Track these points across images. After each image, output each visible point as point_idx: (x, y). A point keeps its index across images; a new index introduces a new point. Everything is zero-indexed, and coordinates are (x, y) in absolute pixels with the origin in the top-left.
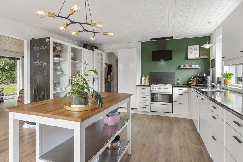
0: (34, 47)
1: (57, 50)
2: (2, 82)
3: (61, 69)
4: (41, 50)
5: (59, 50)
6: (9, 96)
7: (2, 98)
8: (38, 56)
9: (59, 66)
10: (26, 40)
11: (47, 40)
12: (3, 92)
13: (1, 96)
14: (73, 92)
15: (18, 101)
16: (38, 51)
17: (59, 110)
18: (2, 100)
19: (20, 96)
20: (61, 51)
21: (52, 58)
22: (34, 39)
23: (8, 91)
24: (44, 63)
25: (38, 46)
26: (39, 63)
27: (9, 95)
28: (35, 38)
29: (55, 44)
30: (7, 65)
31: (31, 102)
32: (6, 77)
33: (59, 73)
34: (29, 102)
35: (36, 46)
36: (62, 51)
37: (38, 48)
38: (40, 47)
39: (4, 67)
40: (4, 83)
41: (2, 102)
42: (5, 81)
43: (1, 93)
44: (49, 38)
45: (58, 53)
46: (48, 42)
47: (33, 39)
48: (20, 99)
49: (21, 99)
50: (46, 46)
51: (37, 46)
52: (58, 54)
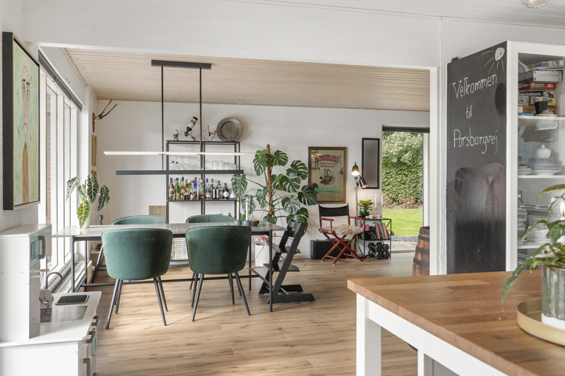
0: (457, 86)
1: (538, 86)
2: (394, 200)
3: (554, 156)
4: (479, 92)
5: (546, 83)
6: (404, 242)
7: (387, 247)
8: (469, 114)
9: (547, 147)
10: (436, 68)
11: (498, 55)
12: (388, 228)
13: (385, 239)
14: (550, 259)
15: (416, 261)
16: (468, 98)
17: (493, 324)
18: (387, 251)
19: (421, 247)
20: (555, 84)
21: (516, 117)
22: (457, 58)
23: (406, 228)
24: (487, 139)
25: (470, 82)
26: (472, 141)
27: (405, 239)
28: (462, 55)
29: (530, 61)
30: (406, 152)
31: (448, 273)
32: (403, 186)
33: (544, 175)
34: (443, 271)
35: (462, 84)
36: (558, 86)
37: (469, 90)
38: (477, 84)
39: (401, 158)
40: (399, 204)
41: (387, 258)
42: (401, 197)
43: (385, 232)
44: (504, 45)
45: (542, 95)
46: (500, 60)
47: (455, 60)
48: (419, 258)
49: (422, 256)
50: (494, 76)
51: (465, 83)
52: (541, 99)
